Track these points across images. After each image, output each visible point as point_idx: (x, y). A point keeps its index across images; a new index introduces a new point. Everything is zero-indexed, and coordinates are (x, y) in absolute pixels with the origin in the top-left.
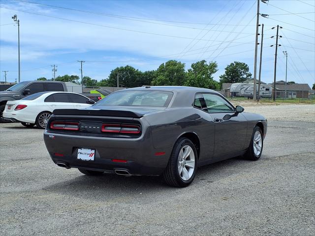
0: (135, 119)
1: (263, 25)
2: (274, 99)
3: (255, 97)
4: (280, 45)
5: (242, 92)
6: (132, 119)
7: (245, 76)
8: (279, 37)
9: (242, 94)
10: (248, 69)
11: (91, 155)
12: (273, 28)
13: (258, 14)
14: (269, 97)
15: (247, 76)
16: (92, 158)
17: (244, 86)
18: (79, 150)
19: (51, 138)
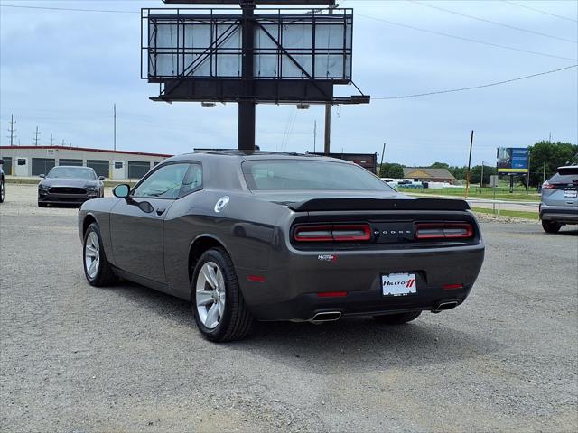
11: (409, 284)
18: (383, 277)
19: (324, 261)
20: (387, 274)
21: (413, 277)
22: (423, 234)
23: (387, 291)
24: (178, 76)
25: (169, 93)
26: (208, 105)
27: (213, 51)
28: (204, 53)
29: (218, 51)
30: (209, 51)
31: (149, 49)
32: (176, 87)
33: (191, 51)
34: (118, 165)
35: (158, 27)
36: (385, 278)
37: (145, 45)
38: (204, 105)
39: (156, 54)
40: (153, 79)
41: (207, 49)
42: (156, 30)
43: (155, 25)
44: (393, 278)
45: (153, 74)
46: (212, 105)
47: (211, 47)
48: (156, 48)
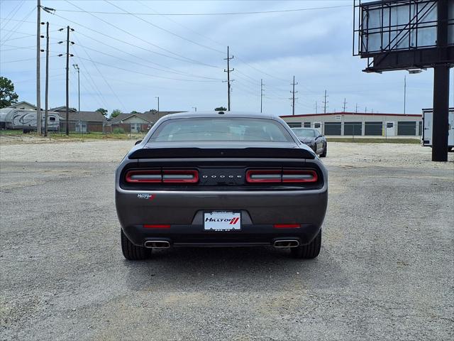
0: (308, 160)
1: (48, 23)
2: (67, 133)
3: (39, 131)
4: (72, 55)
5: (17, 123)
6: (303, 160)
7: (8, 98)
8: (70, 43)
9: (16, 125)
10: (13, 87)
11: (233, 221)
12: (61, 30)
13: (39, 6)
14: (54, 131)
15: (11, 99)
16: (237, 226)
17: (19, 113)
18: (206, 214)
19: (143, 199)
20: (210, 211)
21: (238, 215)
22: (257, 178)
23: (208, 226)
24: (382, 50)
25: (377, 65)
26: (414, 72)
27: (414, 26)
28: (405, 29)
29: (419, 26)
30: (408, 27)
31: (362, 31)
32: (383, 59)
33: (395, 28)
34: (390, 125)
35: (370, 12)
36: (207, 216)
37: (357, 28)
38: (410, 72)
39: (367, 34)
40: (364, 54)
41: (407, 25)
42: (368, 15)
43: (368, 11)
44: (215, 215)
45: (364, 51)
46: (417, 72)
47: (410, 24)
48: (367, 30)
